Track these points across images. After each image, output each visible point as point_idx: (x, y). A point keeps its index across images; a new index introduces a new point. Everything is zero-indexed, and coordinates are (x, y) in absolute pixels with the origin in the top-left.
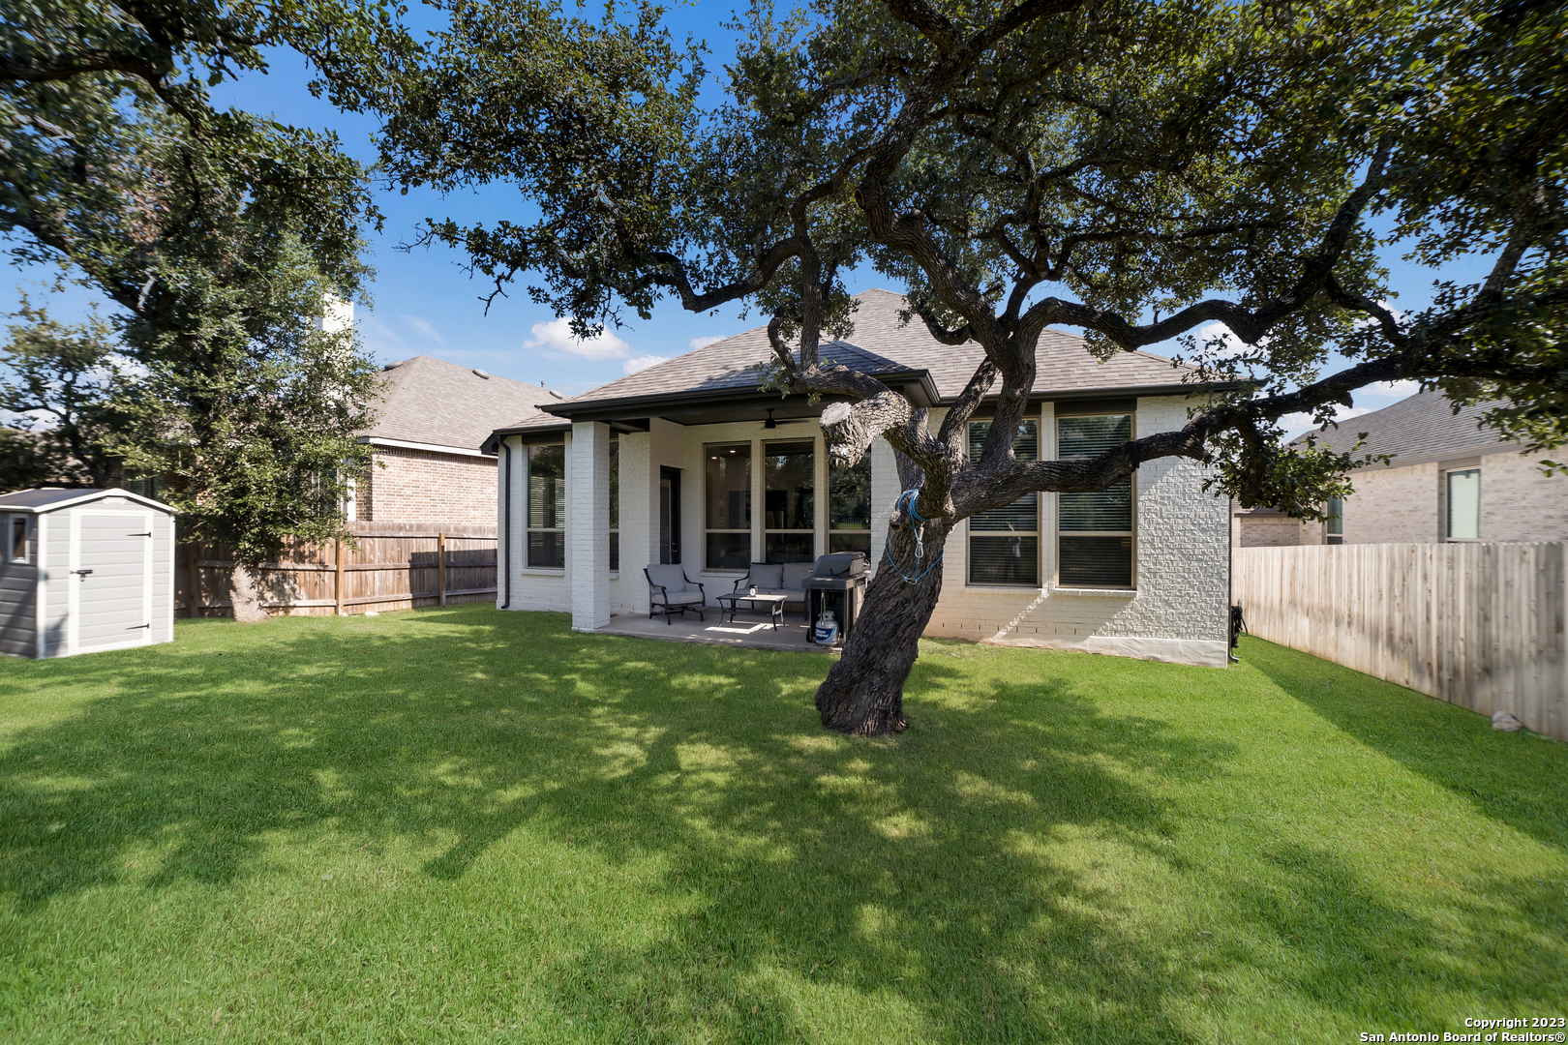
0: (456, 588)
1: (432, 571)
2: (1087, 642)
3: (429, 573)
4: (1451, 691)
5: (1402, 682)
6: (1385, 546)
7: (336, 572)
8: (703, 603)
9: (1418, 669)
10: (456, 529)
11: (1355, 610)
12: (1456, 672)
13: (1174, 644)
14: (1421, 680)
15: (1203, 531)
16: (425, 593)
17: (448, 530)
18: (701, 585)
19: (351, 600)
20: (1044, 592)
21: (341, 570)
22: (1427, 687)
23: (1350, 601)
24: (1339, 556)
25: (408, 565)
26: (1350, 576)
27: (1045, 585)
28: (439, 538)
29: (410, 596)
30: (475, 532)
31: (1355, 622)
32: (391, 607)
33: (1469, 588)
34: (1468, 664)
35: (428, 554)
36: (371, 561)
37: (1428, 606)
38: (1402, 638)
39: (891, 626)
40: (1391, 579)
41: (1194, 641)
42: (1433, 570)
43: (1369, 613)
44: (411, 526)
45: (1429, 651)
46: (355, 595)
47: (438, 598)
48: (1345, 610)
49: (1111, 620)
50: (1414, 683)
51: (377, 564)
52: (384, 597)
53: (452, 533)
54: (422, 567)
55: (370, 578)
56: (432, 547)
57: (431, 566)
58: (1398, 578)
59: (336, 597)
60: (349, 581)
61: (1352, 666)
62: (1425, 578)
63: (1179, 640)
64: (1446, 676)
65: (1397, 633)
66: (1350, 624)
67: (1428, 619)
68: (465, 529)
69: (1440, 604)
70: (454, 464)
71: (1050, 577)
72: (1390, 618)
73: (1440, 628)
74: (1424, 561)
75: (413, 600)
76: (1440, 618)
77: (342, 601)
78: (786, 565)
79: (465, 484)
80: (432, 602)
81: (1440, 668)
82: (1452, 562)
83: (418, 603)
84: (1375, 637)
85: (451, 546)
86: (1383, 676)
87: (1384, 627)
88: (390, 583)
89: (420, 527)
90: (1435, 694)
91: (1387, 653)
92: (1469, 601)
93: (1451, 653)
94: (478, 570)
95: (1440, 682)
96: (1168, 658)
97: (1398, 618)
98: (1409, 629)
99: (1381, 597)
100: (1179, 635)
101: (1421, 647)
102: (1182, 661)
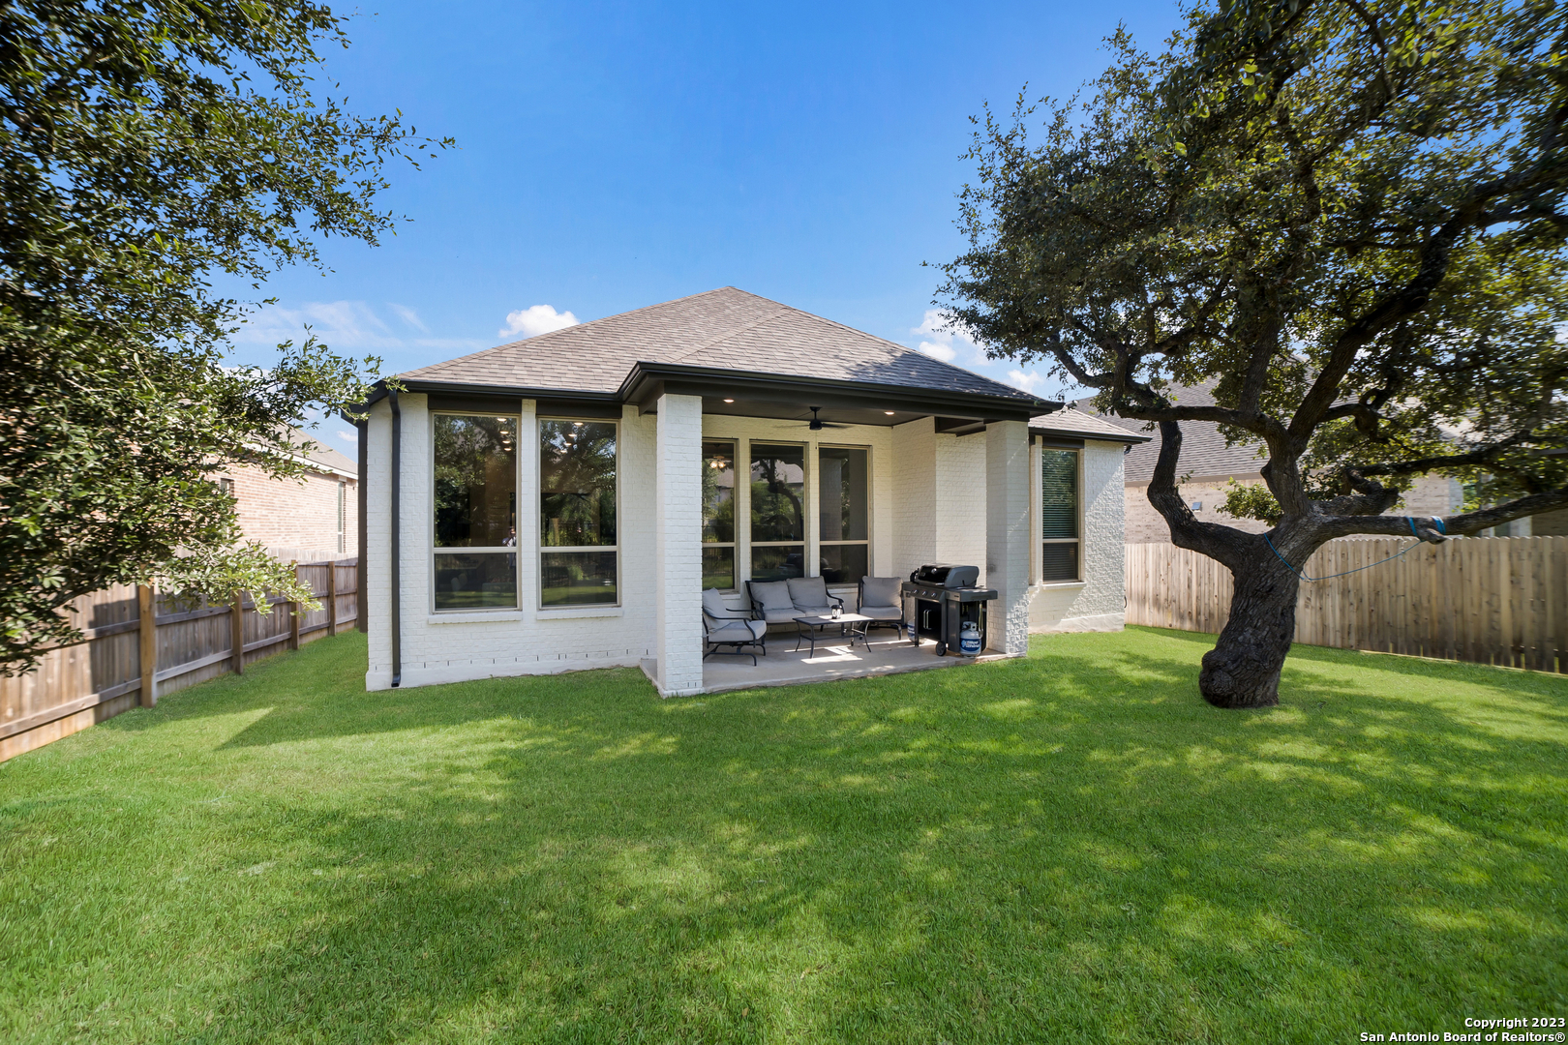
0: (163, 666)
1: (127, 640)
2: (1060, 624)
4: (1207, 626)
5: (1168, 626)
6: (1150, 545)
9: (1181, 617)
12: (1211, 615)
14: (1182, 622)
15: (1114, 537)
20: (1036, 590)
22: (1188, 626)
25: (91, 634)
29: (93, 699)
37: (1189, 580)
38: (1167, 600)
40: (1157, 565)
41: (1110, 614)
45: (1190, 605)
49: (1072, 606)
54: (115, 633)
57: (127, 630)
58: (1163, 564)
62: (1187, 562)
63: (1104, 615)
64: (1202, 618)
65: (1162, 598)
67: (1189, 587)
69: (1199, 578)
72: (1155, 588)
73: (1199, 591)
75: (98, 707)
76: (1199, 585)
78: (791, 581)
81: (1198, 613)
83: (112, 712)
84: (1142, 601)
86: (1150, 624)
87: (1150, 595)
90: (1194, 630)
91: (1154, 611)
93: (1208, 604)
95: (1198, 622)
96: (1099, 629)
97: (1163, 589)
98: (1173, 593)
99: (1147, 577)
100: (1104, 611)
101: (1184, 604)
102: (1105, 630)
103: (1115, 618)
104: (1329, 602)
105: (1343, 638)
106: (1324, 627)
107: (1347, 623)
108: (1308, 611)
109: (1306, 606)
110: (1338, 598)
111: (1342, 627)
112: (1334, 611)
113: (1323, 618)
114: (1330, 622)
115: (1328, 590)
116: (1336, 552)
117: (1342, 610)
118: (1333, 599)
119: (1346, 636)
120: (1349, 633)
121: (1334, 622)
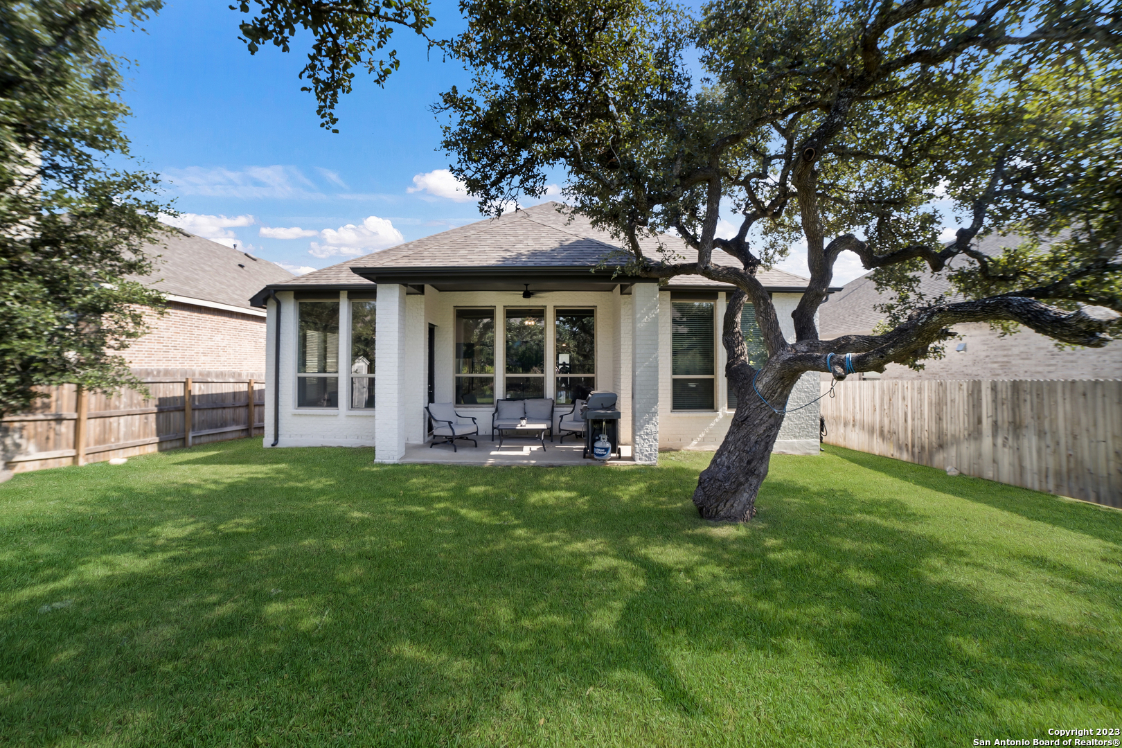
0: (200, 429)
1: (178, 415)
3: (176, 417)
4: (920, 458)
5: (890, 456)
7: (77, 422)
8: (477, 433)
9: (900, 448)
10: (201, 374)
11: (858, 417)
12: (923, 448)
13: (793, 443)
14: (901, 454)
16: (171, 436)
17: (194, 374)
18: (474, 419)
19: (93, 448)
20: (720, 413)
21: (84, 417)
22: (905, 457)
23: (854, 413)
24: (846, 388)
25: (155, 410)
26: (854, 399)
27: (720, 410)
28: (186, 383)
29: (157, 439)
30: (217, 376)
31: (857, 424)
32: (136, 452)
33: (930, 404)
34: (930, 443)
35: (175, 399)
36: (116, 408)
37: (906, 414)
38: (889, 432)
39: (763, 443)
40: (882, 400)
41: (803, 440)
42: (909, 394)
43: (868, 419)
44: (159, 372)
45: (906, 438)
46: (98, 442)
47: (184, 439)
48: (850, 417)
50: (897, 455)
51: (123, 409)
52: (130, 442)
53: (197, 378)
54: (169, 411)
55: (115, 425)
56: (178, 391)
57: (177, 409)
58: (886, 399)
59: (76, 445)
60: (91, 429)
61: (856, 448)
62: (904, 399)
63: (795, 440)
64: (916, 450)
65: (886, 429)
66: (854, 425)
67: (906, 421)
68: (209, 374)
69: (913, 413)
70: (186, 313)
71: (723, 405)
72: (881, 421)
73: (913, 425)
74: (903, 390)
75: (160, 443)
76: (913, 419)
77: (83, 451)
78: (527, 401)
79: (196, 332)
80: (178, 444)
81: (913, 446)
82: (920, 391)
83: (164, 446)
84: (871, 431)
85: (197, 390)
86: (877, 453)
87: (877, 427)
88: (136, 429)
89: (167, 373)
90: (910, 460)
91: (880, 441)
92: (930, 411)
93: (920, 438)
94: (220, 411)
95: (913, 454)
96: (790, 452)
97: (886, 421)
98: (894, 427)
99: (875, 410)
100: (795, 437)
101: (901, 436)
102: (797, 453)
103: (808, 443)
104: (1025, 443)
105: (1041, 481)
106: (1022, 468)
107: (1044, 465)
108: (1006, 450)
109: (1004, 446)
110: (1034, 440)
111: (1040, 471)
112: (1030, 452)
113: (1020, 459)
114: (1027, 464)
115: (1024, 431)
116: (1031, 393)
117: (1039, 451)
118: (1030, 440)
119: (1043, 480)
120: (1047, 477)
121: (1032, 464)
